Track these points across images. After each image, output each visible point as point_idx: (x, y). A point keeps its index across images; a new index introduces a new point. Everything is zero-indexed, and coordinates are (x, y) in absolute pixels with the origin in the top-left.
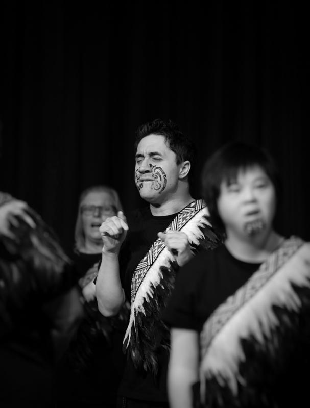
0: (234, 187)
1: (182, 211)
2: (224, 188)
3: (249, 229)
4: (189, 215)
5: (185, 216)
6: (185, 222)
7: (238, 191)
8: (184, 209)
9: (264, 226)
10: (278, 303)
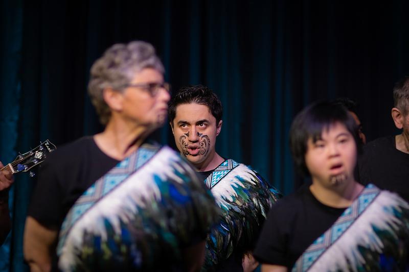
0: (319, 143)
1: (216, 169)
2: (310, 143)
3: (334, 180)
4: (222, 173)
5: (219, 173)
6: (219, 179)
7: (322, 146)
8: (218, 167)
9: (346, 178)
10: (362, 244)
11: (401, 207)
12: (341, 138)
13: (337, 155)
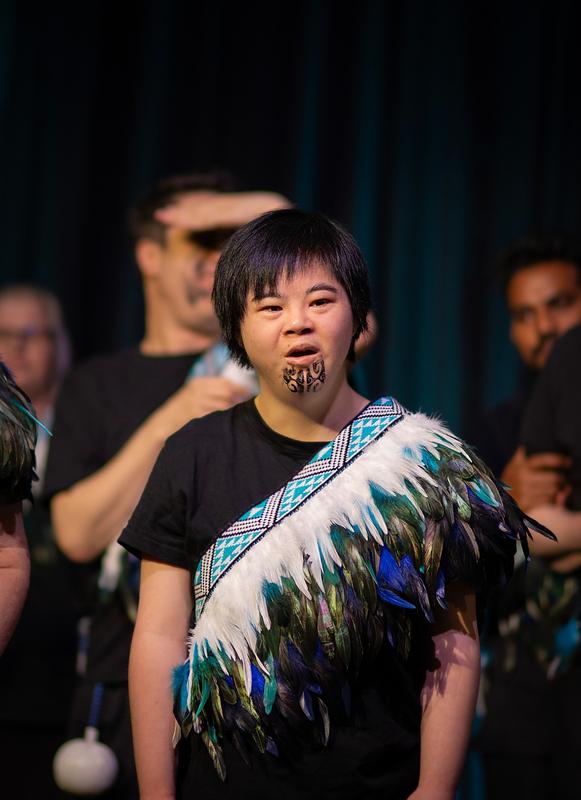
11: (439, 448)
12: (317, 295)
13: (306, 331)
